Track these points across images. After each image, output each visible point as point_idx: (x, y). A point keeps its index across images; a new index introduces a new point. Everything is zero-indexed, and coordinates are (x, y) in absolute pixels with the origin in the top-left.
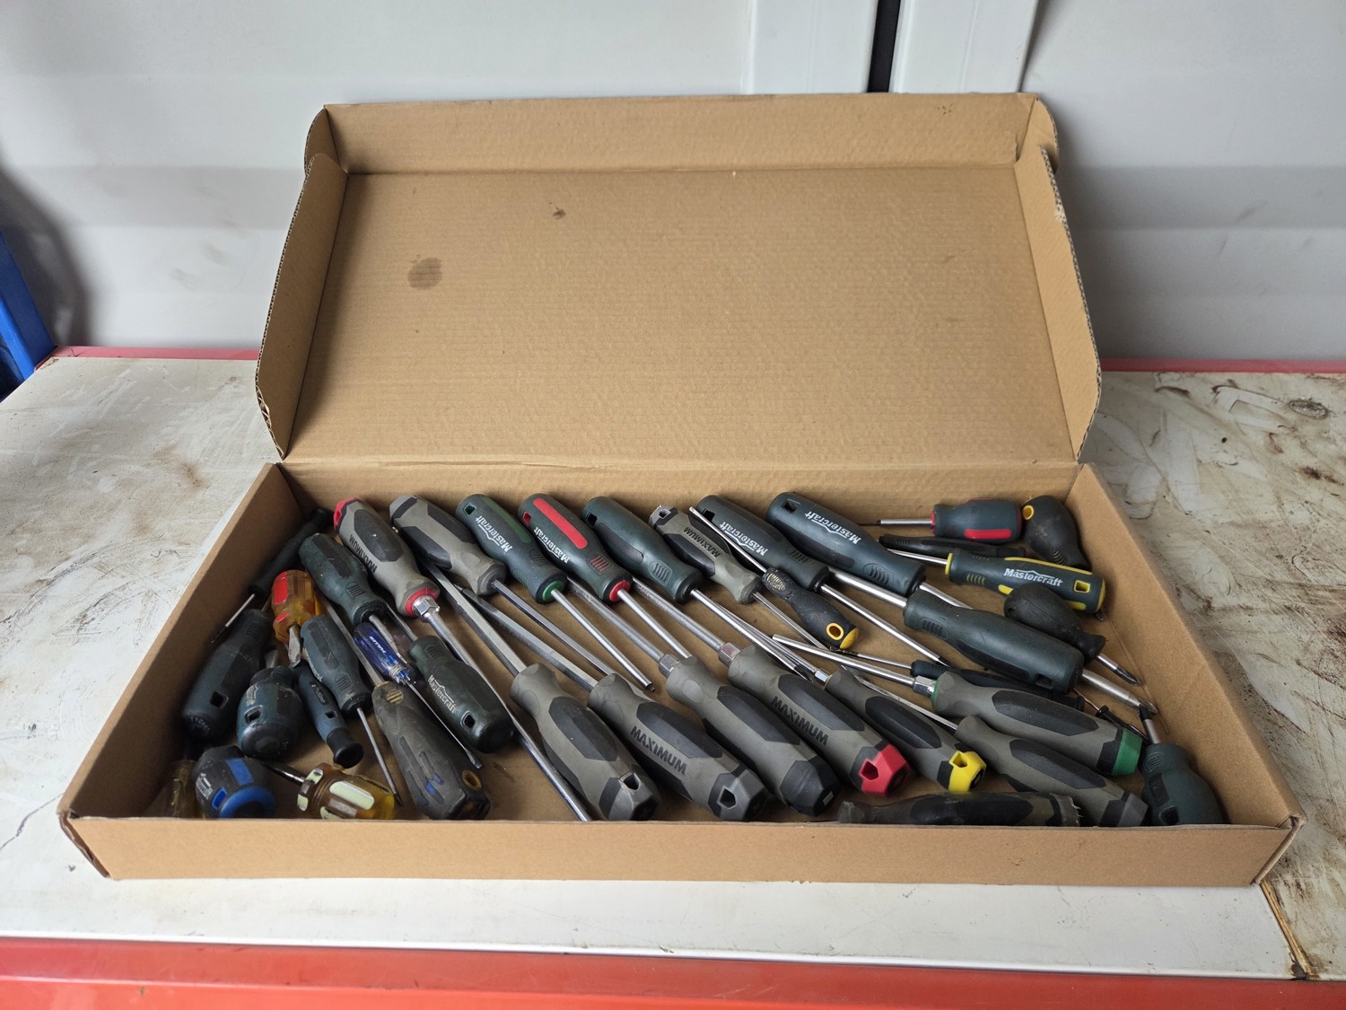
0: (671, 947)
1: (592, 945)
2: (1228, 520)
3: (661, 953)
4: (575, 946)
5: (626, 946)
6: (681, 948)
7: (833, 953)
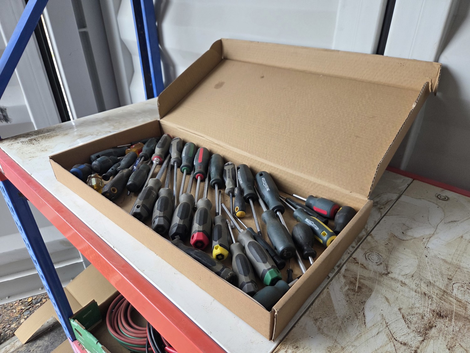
0: (115, 248)
1: (104, 237)
2: (443, 258)
3: (112, 247)
4: (101, 235)
5: (108, 242)
6: (117, 249)
7: (143, 271)
